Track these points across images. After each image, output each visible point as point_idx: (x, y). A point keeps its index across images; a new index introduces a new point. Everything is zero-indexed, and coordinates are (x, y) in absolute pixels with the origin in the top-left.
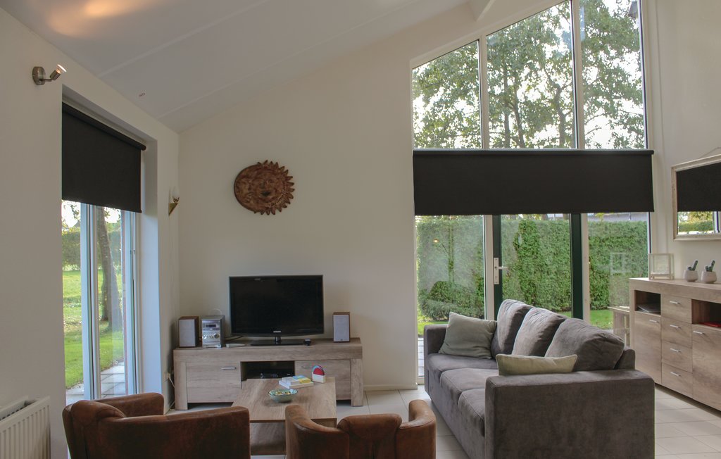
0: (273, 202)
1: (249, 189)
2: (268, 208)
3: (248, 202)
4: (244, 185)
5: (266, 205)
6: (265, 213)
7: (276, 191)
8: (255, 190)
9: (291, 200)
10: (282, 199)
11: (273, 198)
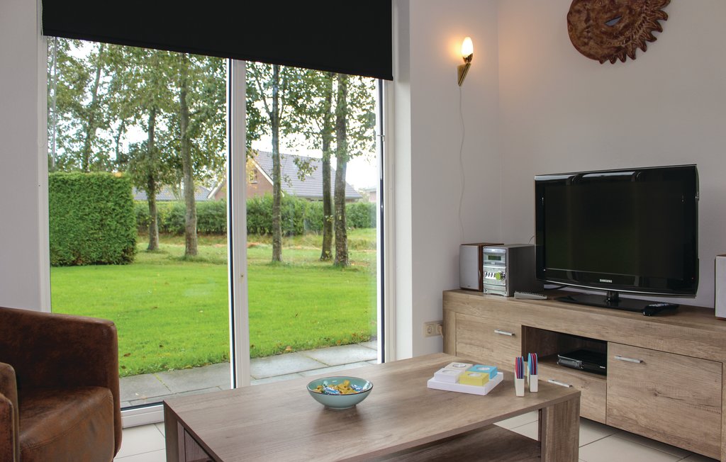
0: (628, 33)
1: (587, 20)
2: (619, 49)
3: (586, 44)
4: (577, 15)
5: (616, 43)
6: (618, 60)
7: (631, 10)
8: (596, 20)
9: (663, 24)
10: (645, 26)
11: (626, 27)
